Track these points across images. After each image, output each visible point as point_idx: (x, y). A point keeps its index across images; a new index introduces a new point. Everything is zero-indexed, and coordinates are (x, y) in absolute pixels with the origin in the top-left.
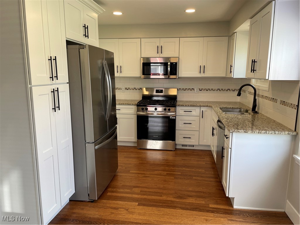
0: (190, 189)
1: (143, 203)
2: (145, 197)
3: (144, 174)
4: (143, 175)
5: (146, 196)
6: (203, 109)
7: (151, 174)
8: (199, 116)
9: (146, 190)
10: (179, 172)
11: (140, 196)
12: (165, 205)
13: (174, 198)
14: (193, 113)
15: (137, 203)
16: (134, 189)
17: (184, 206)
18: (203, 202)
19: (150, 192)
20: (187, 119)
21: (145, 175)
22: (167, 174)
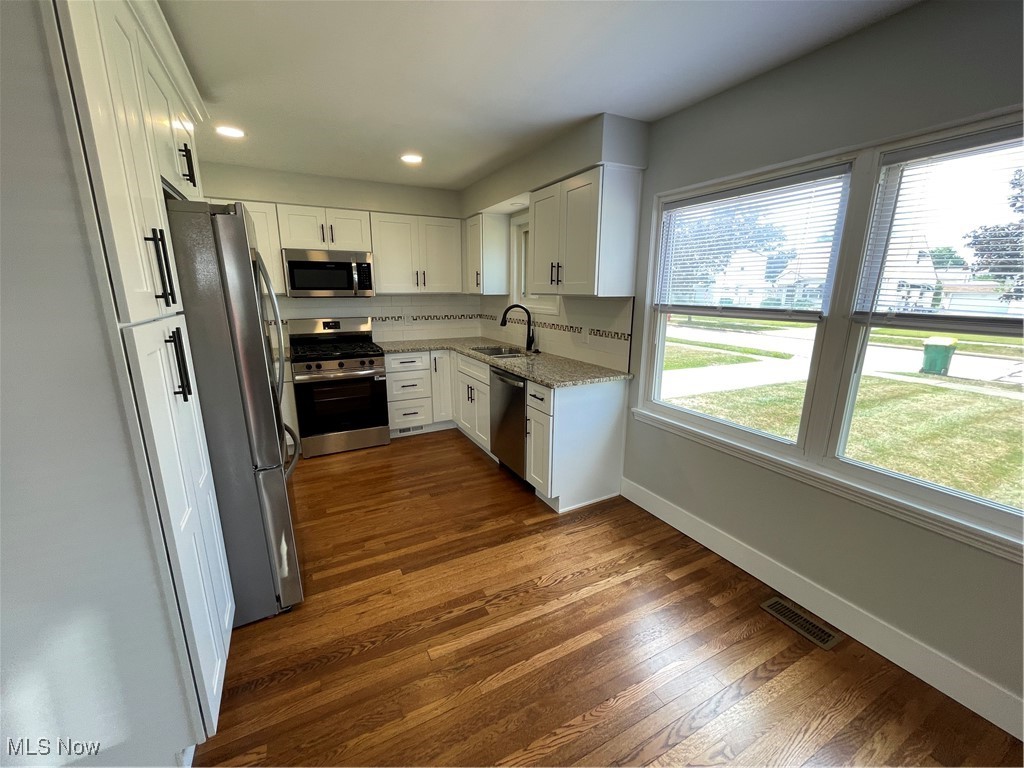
0: (475, 506)
1: (409, 565)
2: (403, 552)
3: (364, 507)
4: (365, 510)
5: (405, 550)
6: (435, 354)
7: (379, 504)
8: (430, 369)
9: (394, 537)
10: (430, 482)
11: (391, 554)
12: (454, 551)
13: (460, 531)
14: (419, 364)
15: (399, 571)
16: (367, 545)
17: (487, 540)
18: (512, 522)
19: (406, 538)
20: (408, 377)
21: (368, 510)
22: (411, 492)
